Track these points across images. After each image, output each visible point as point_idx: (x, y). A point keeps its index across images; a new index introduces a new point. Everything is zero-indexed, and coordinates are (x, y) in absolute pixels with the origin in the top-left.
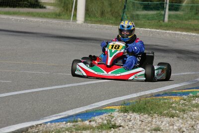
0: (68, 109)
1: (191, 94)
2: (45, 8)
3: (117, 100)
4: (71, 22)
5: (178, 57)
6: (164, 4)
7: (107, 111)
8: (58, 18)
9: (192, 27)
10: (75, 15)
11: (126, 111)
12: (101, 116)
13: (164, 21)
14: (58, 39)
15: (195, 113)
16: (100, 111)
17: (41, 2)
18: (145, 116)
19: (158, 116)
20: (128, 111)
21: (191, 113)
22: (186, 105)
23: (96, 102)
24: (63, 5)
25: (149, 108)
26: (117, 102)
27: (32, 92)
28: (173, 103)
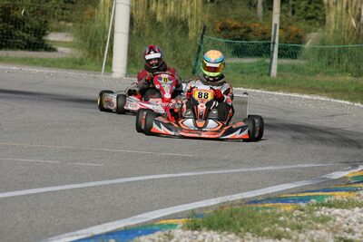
0: (93, 224)
1: (314, 201)
2: (54, 50)
3: (182, 210)
4: (102, 75)
5: (293, 138)
6: (270, 44)
7: (161, 227)
8: (78, 69)
9: (320, 87)
10: (109, 64)
11: (196, 227)
12: (151, 236)
13: (269, 75)
14: (78, 104)
15: (320, 232)
16: (149, 228)
17: (48, 41)
18: (229, 236)
19: (253, 236)
20: (199, 227)
21: (313, 232)
22: (303, 219)
23: (143, 212)
24: (87, 44)
25: (238, 222)
26: (182, 213)
27: (29, 195)
28: (280, 215)
